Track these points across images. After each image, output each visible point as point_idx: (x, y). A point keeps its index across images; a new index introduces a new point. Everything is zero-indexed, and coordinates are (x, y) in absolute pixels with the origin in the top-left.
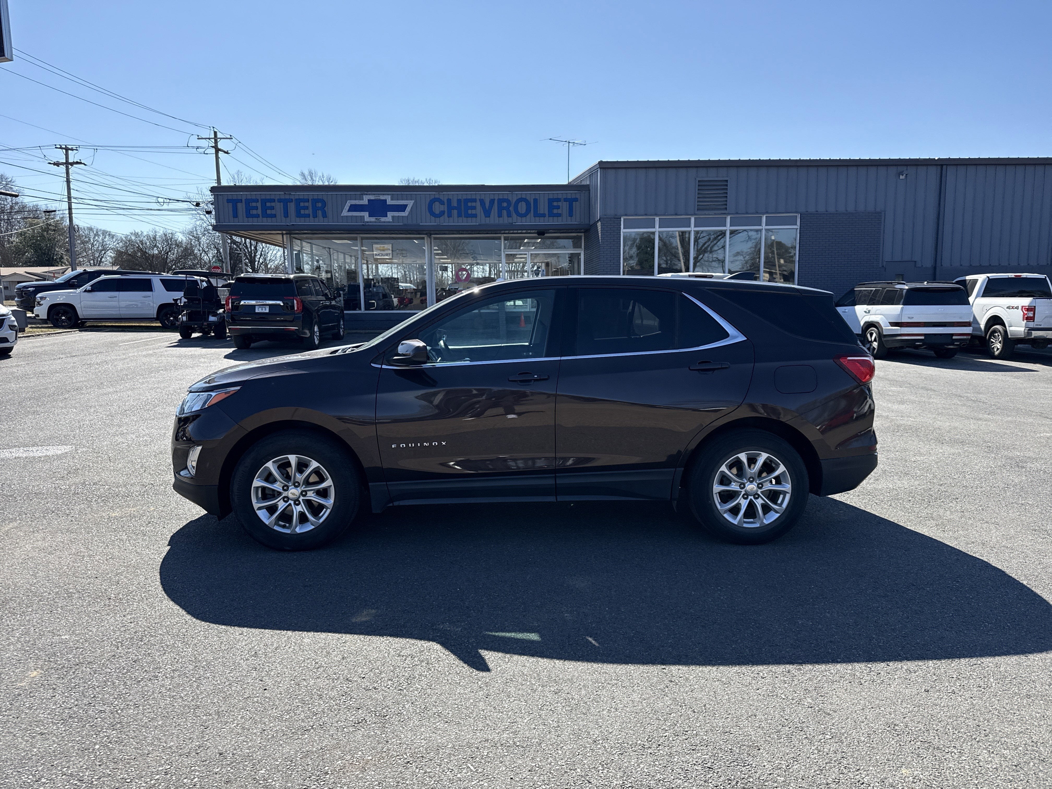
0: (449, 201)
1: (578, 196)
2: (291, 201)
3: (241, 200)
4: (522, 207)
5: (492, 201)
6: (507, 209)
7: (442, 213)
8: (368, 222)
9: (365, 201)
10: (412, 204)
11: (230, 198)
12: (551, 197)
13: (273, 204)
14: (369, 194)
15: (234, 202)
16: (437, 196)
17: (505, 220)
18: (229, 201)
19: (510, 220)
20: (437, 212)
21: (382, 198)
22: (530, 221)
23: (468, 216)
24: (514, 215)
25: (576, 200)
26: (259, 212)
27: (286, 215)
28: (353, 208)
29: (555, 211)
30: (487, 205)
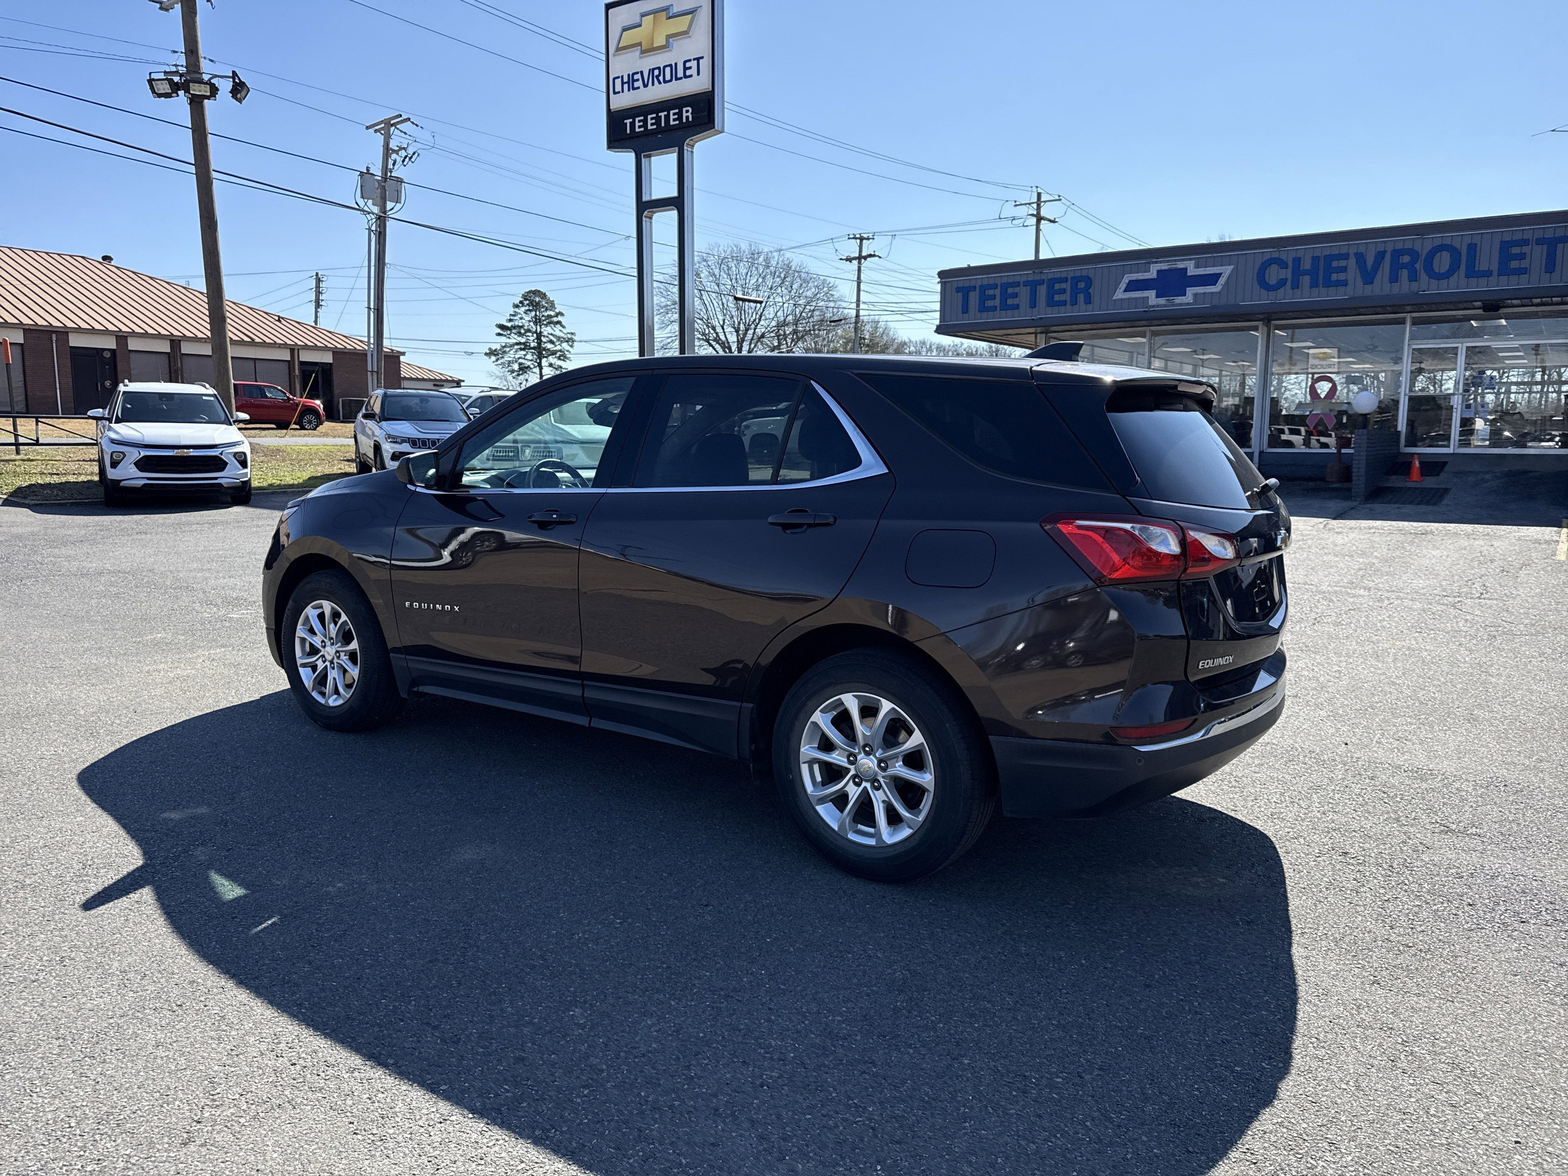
0: (1297, 261)
2: (1042, 282)
3: (975, 287)
4: (1443, 262)
5: (1381, 256)
6: (1411, 267)
7: (1282, 283)
8: (1153, 306)
9: (1152, 274)
10: (1228, 272)
11: (961, 285)
12: (1507, 238)
13: (1017, 290)
14: (1161, 262)
15: (965, 291)
16: (1275, 255)
17: (1404, 286)
18: (958, 290)
19: (1414, 286)
20: (1273, 281)
21: (1180, 265)
22: (1458, 285)
23: (1328, 284)
24: (1424, 277)
25: (1564, 240)
26: (997, 302)
27: (1033, 304)
28: (1133, 286)
29: (1514, 264)
30: (1370, 261)
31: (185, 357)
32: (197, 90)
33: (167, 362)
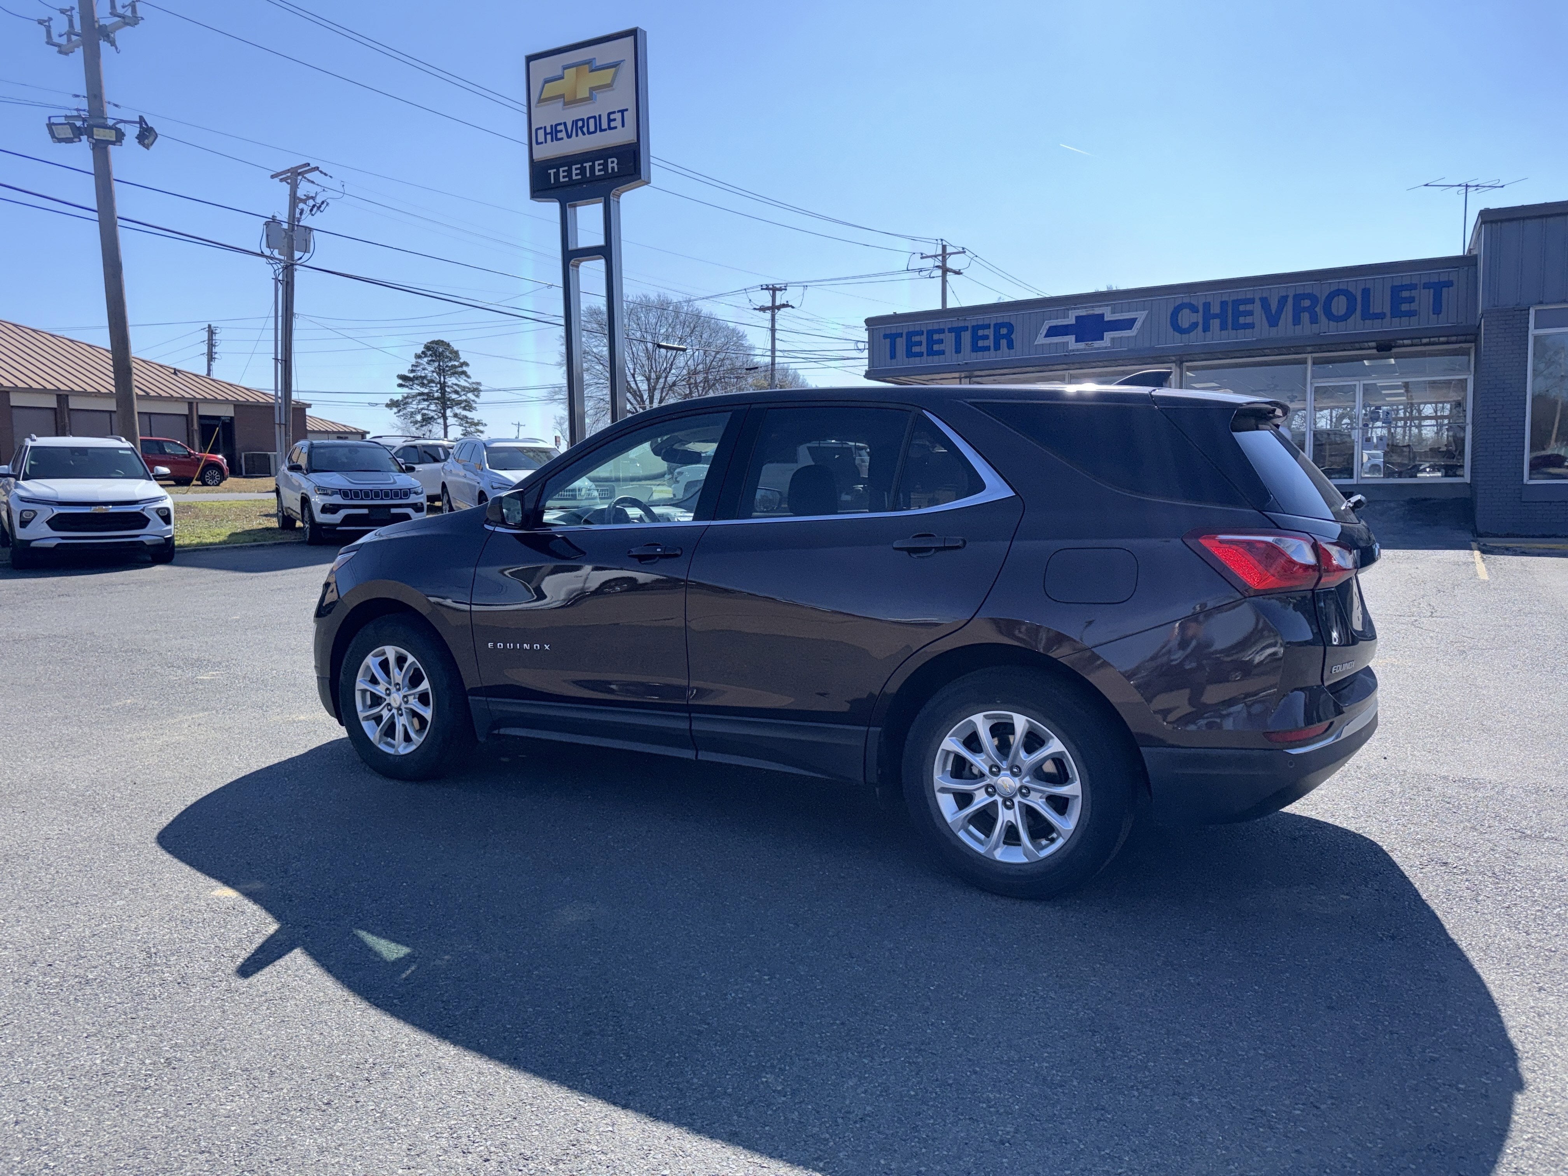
0: (1207, 305)
1: (1453, 277)
2: (966, 329)
3: (901, 334)
4: (1340, 305)
5: (1283, 300)
6: (1311, 310)
7: (1195, 325)
8: (1073, 351)
9: (1071, 320)
10: (1143, 317)
11: (888, 332)
12: (1397, 283)
13: (941, 336)
14: (1078, 309)
15: (892, 338)
16: (1186, 300)
17: (1307, 329)
18: (886, 336)
19: (1316, 328)
20: (1185, 325)
21: (1097, 311)
22: (1355, 326)
23: (1237, 327)
24: (1323, 319)
25: (1449, 284)
26: (923, 348)
27: (958, 351)
28: (1053, 332)
29: (1405, 307)
30: (1274, 306)
31: (72, 412)
32: (99, 134)
33: (53, 418)
